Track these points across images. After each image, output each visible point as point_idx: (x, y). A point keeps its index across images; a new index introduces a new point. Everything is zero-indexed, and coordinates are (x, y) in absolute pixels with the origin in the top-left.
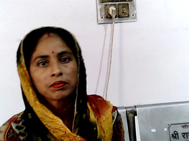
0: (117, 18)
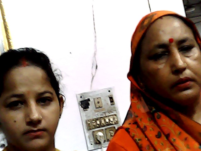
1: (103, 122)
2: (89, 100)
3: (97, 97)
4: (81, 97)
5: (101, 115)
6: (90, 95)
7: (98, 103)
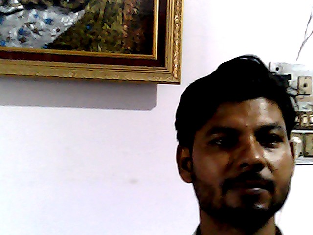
0: (302, 157)
1: (305, 120)
2: (289, 77)
3: (306, 75)
4: (277, 69)
5: (303, 108)
6: (295, 69)
7: (305, 86)
